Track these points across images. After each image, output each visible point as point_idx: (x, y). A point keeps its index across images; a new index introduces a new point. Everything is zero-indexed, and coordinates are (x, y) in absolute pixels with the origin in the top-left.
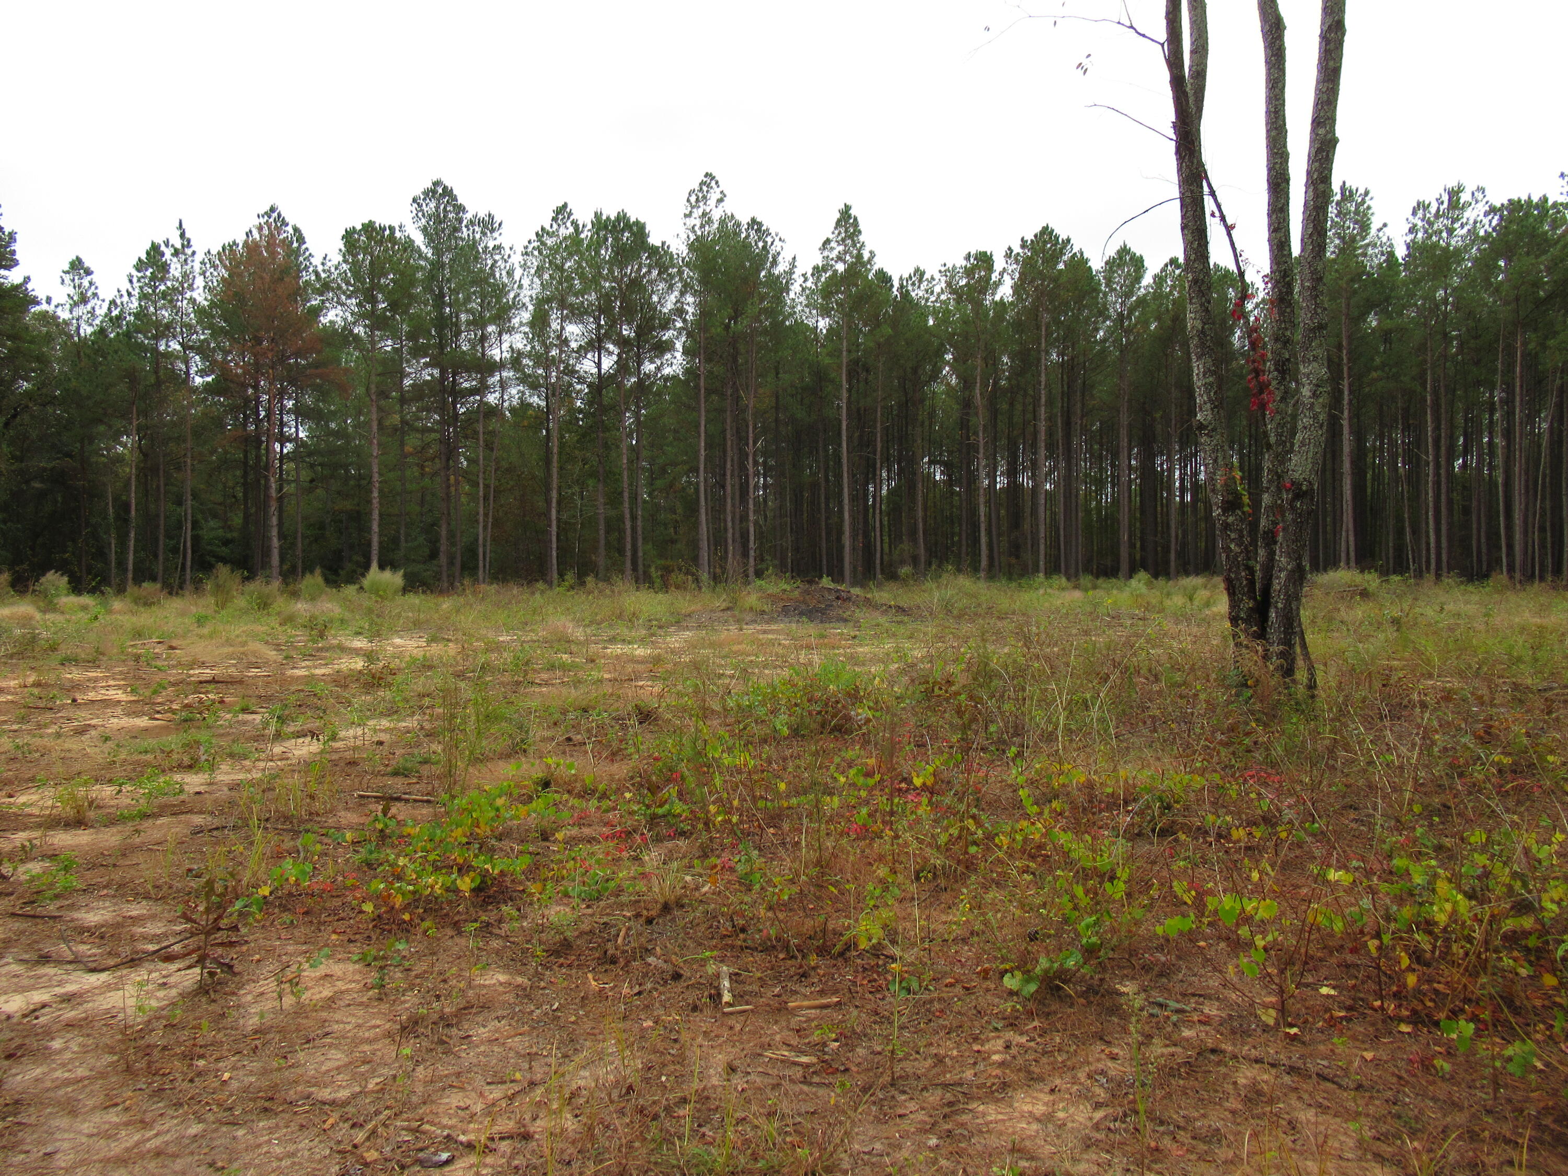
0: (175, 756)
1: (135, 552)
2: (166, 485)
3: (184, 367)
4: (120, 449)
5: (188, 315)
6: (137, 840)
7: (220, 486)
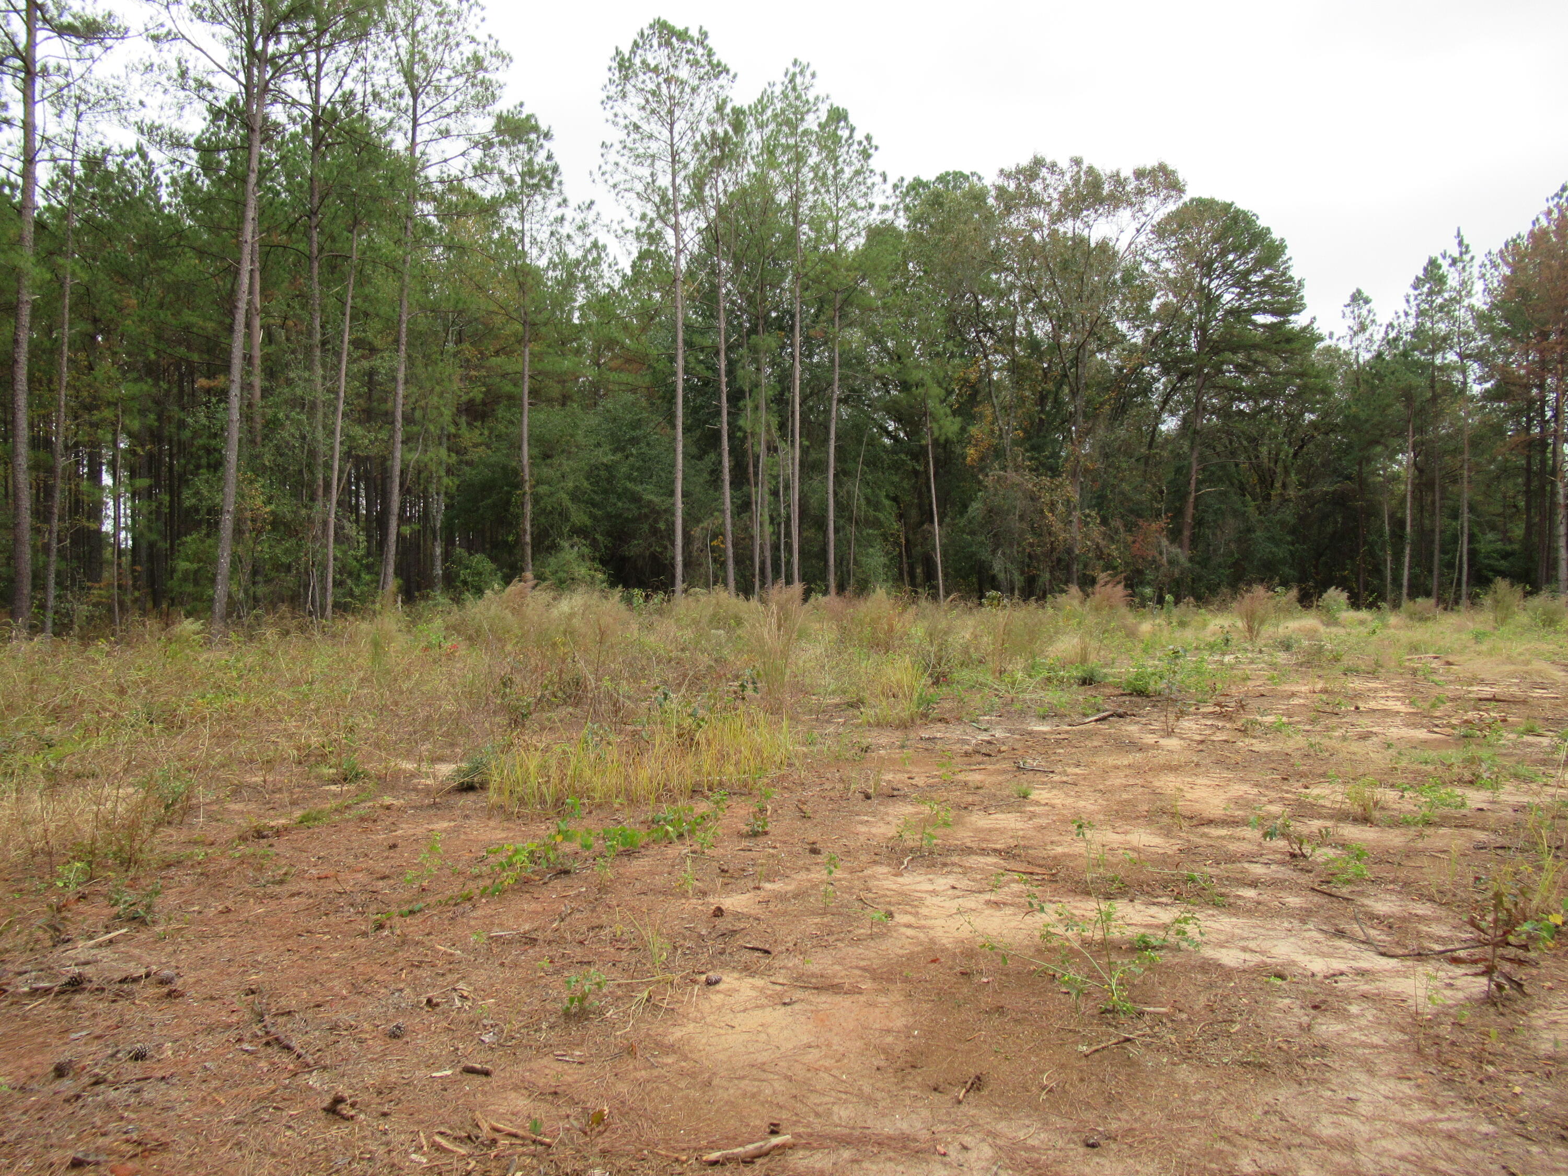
0: (1455, 770)
1: (1410, 568)
2: (1442, 499)
3: (1461, 378)
4: (1396, 467)
5: (1465, 323)
6: (1420, 844)
7: (1499, 496)
